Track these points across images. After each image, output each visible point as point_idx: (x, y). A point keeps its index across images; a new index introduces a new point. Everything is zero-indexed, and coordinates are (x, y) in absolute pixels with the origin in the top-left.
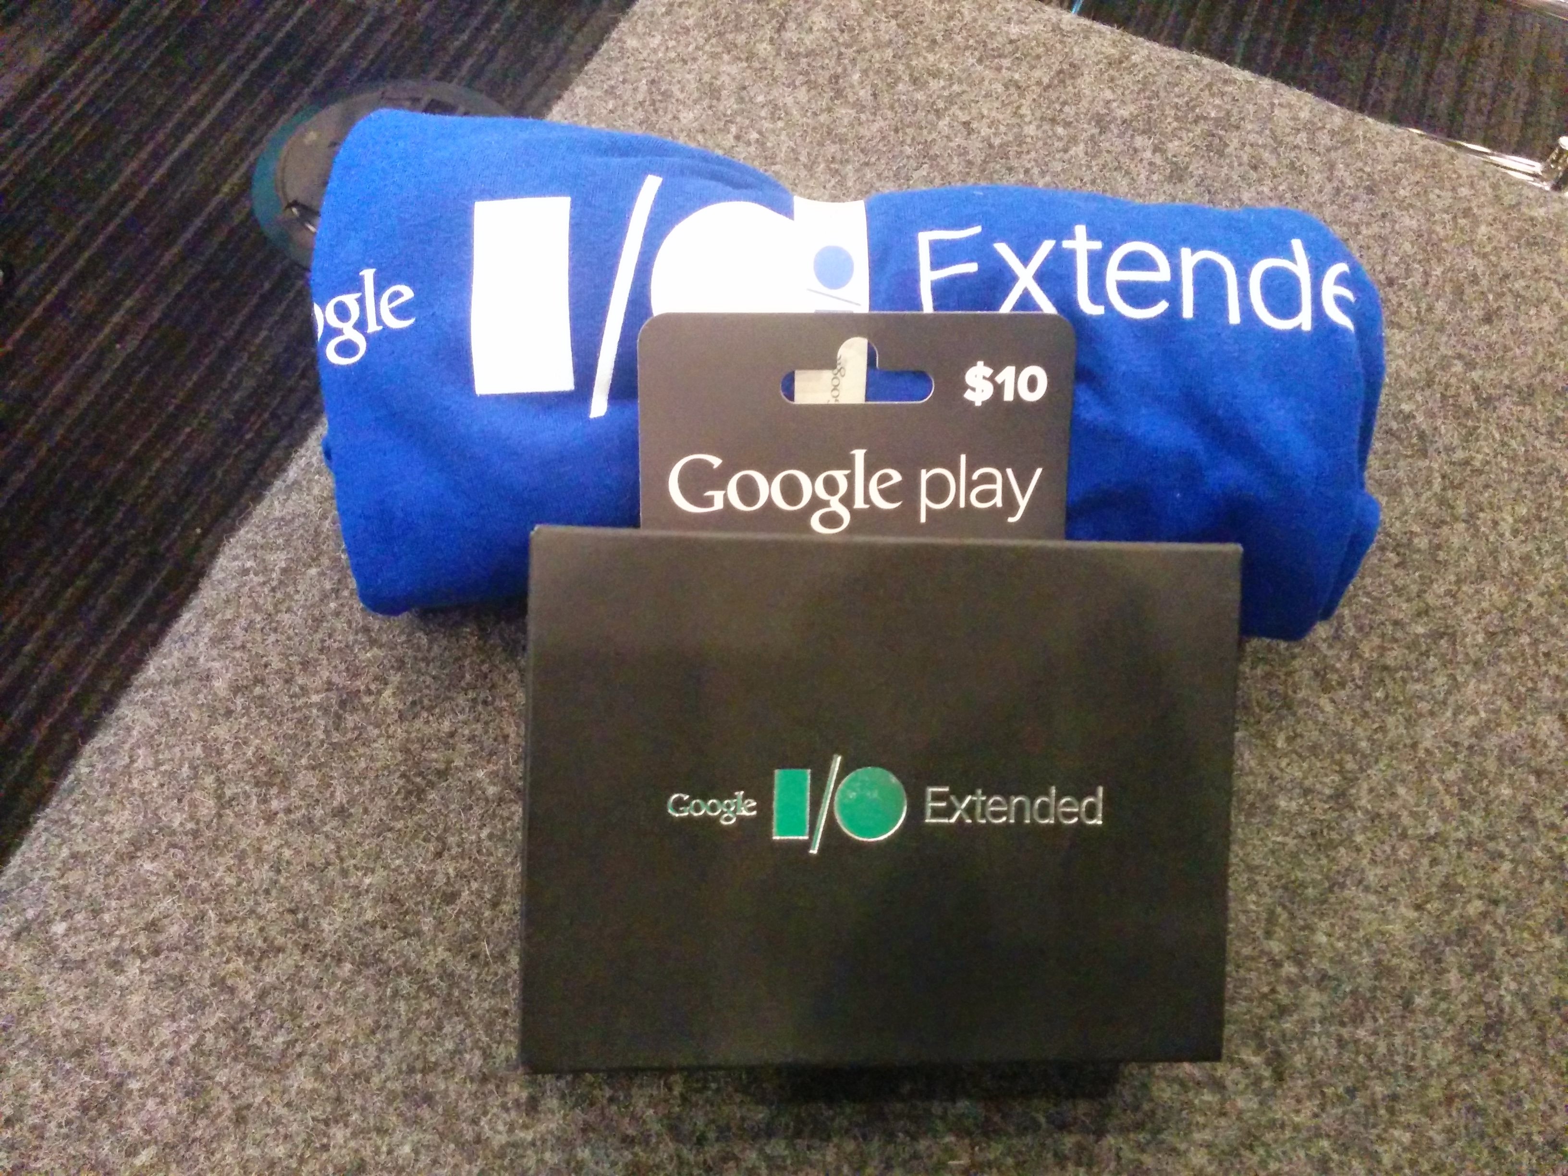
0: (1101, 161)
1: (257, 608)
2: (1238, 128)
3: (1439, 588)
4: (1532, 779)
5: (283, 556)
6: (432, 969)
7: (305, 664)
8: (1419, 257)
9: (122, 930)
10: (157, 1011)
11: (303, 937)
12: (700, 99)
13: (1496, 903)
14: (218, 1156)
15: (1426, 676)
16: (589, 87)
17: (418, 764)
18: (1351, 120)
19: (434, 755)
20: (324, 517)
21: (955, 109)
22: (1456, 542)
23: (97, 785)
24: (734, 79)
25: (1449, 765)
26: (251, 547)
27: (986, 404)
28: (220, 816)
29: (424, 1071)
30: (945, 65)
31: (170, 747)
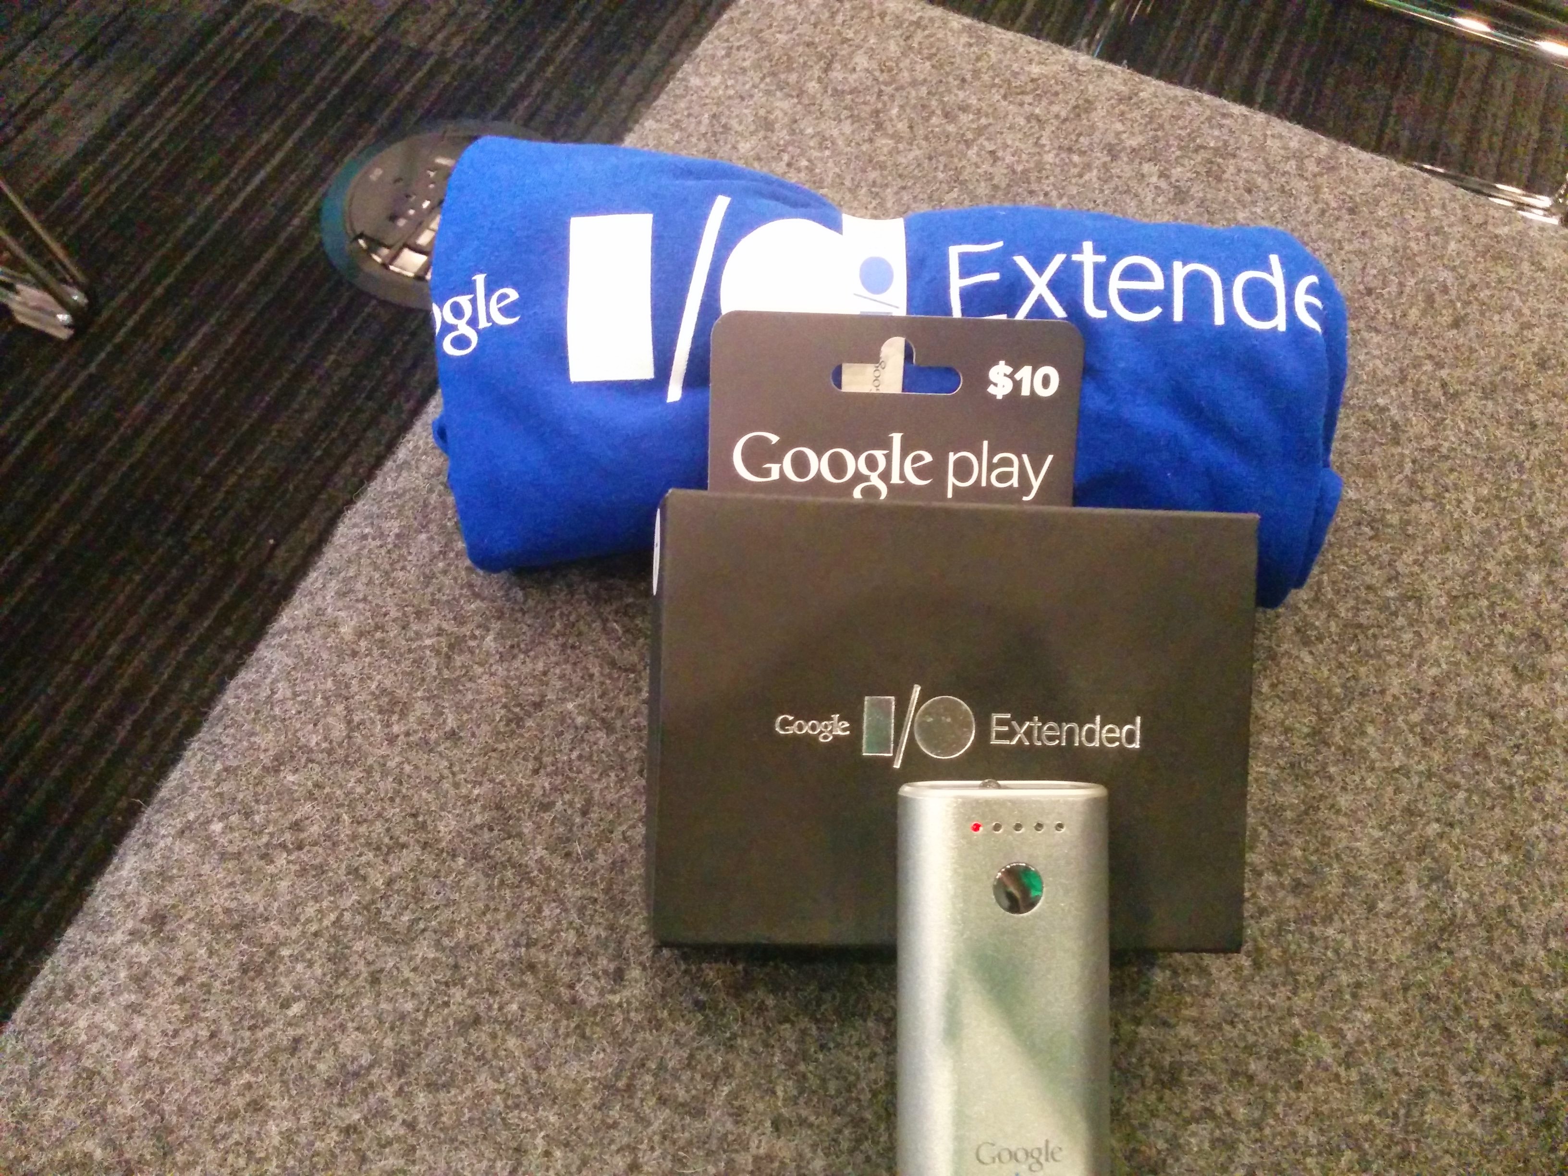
0: (1112, 185)
1: (376, 568)
2: (1234, 156)
3: (1408, 557)
4: (1486, 721)
5: (396, 524)
6: (532, 864)
7: (419, 614)
8: (1396, 270)
9: (271, 829)
10: (302, 894)
11: (423, 836)
12: (756, 131)
13: (1451, 825)
14: (357, 1009)
15: (1395, 632)
16: (657, 121)
17: (517, 696)
18: (1335, 149)
19: (531, 690)
20: (431, 491)
21: (982, 140)
22: (1424, 517)
23: (244, 713)
24: (786, 114)
25: (1414, 709)
26: (370, 517)
27: (1006, 397)
28: (349, 737)
29: (528, 946)
30: (973, 101)
31: (305, 681)
